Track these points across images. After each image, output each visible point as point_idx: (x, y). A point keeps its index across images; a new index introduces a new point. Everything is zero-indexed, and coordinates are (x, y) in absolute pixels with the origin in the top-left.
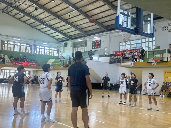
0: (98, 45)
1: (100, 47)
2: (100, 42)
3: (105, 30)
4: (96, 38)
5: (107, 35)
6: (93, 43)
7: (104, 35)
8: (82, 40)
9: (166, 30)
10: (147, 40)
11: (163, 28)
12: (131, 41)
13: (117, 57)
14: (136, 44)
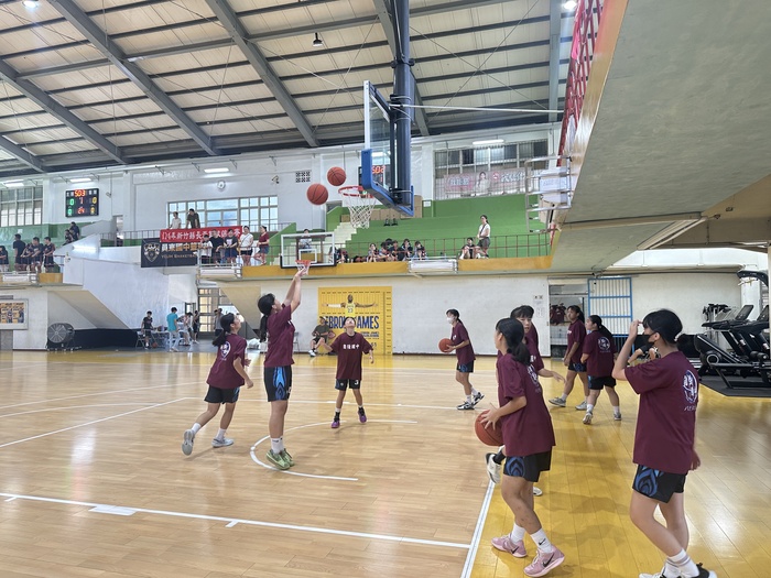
0: (87, 205)
1: (97, 213)
2: (97, 196)
3: (118, 159)
4: (81, 182)
5: (121, 175)
6: (68, 199)
7: (111, 176)
8: (21, 185)
9: (303, 180)
10: (254, 202)
11: (298, 174)
12: (206, 201)
13: (169, 249)
14: (222, 211)
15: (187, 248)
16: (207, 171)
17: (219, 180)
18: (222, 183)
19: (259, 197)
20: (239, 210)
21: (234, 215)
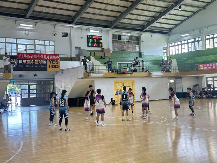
9: (65, 36)
10: (42, 42)
11: (63, 33)
12: (16, 39)
13: (23, 62)
14: (26, 45)
15: (33, 62)
16: (21, 25)
17: (26, 30)
18: (27, 32)
19: (45, 41)
20: (35, 45)
21: (33, 47)
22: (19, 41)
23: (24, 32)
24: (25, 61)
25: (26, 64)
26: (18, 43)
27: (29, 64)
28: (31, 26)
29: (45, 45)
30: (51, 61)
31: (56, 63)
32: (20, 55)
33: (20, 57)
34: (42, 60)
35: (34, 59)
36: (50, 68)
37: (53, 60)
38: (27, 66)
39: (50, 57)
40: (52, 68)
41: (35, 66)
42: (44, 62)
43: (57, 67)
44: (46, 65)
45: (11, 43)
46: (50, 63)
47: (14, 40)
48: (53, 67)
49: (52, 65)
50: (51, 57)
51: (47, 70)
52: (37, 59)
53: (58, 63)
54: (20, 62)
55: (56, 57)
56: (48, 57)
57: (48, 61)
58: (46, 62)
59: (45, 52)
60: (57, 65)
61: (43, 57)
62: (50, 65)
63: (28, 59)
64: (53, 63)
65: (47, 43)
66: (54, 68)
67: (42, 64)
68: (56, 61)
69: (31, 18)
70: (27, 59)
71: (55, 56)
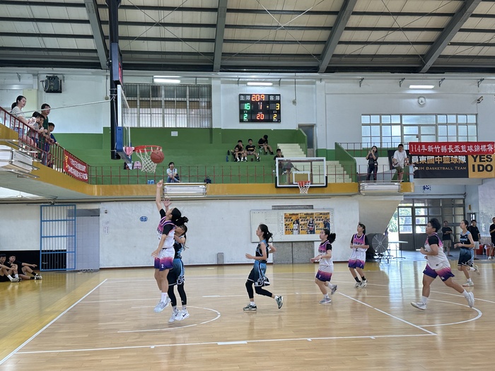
1: (279, 120)
2: (279, 102)
4: (259, 86)
5: (314, 83)
6: (242, 102)
7: (295, 83)
8: (178, 82)
10: (452, 119)
12: (401, 115)
13: (419, 161)
14: (419, 126)
15: (439, 161)
16: (411, 87)
17: (420, 96)
18: (423, 99)
19: (457, 115)
20: (436, 125)
21: (432, 130)
22: (406, 120)
23: (416, 100)
24: (423, 159)
25: (425, 165)
26: (403, 123)
27: (431, 165)
28: (432, 87)
29: (457, 124)
30: (477, 156)
31: (487, 161)
32: (414, 147)
33: (414, 150)
34: (458, 154)
35: (442, 155)
36: (474, 171)
37: (481, 154)
38: (427, 168)
39: (474, 148)
40: (479, 171)
41: (444, 168)
42: (463, 159)
43: (489, 168)
44: (466, 164)
45: (391, 124)
46: (475, 161)
47: (396, 119)
48: (481, 169)
49: (479, 166)
50: (477, 149)
51: (467, 176)
52: (448, 154)
53: (491, 160)
54: (413, 161)
55: (487, 147)
56: (470, 149)
57: (470, 157)
58: (467, 160)
59: (457, 139)
60: (489, 165)
61: (461, 150)
62: (474, 166)
63: (430, 154)
64: (480, 161)
65: (462, 119)
66: (483, 170)
67: (457, 164)
68: (487, 157)
69: (433, 70)
70: (427, 154)
71: (485, 146)
